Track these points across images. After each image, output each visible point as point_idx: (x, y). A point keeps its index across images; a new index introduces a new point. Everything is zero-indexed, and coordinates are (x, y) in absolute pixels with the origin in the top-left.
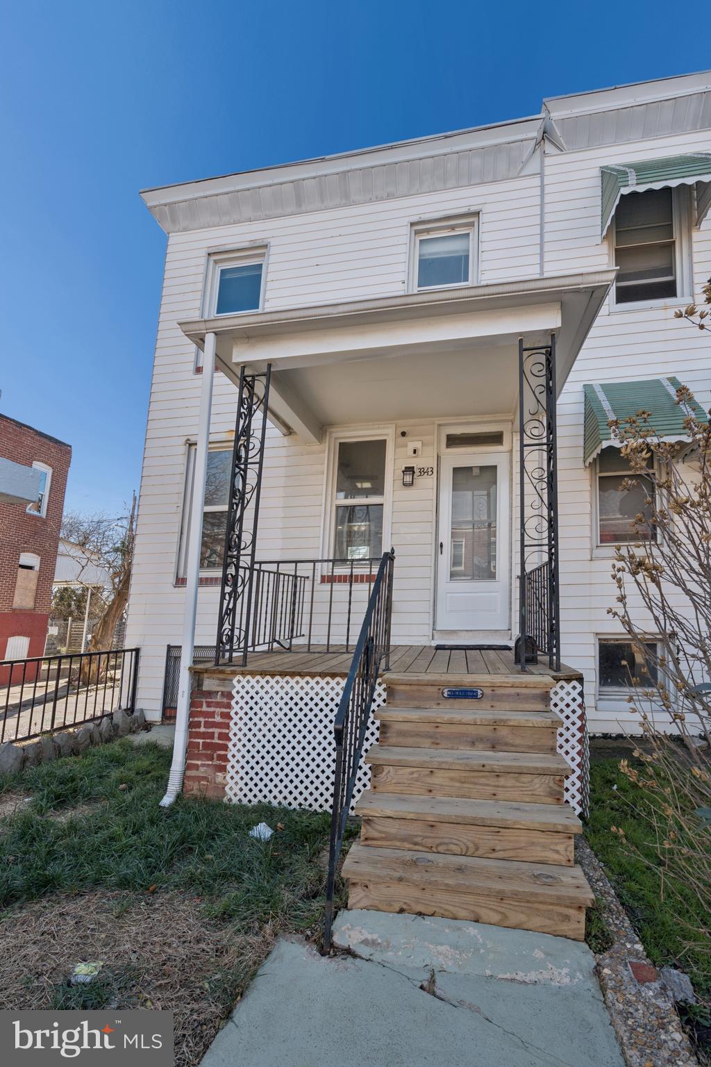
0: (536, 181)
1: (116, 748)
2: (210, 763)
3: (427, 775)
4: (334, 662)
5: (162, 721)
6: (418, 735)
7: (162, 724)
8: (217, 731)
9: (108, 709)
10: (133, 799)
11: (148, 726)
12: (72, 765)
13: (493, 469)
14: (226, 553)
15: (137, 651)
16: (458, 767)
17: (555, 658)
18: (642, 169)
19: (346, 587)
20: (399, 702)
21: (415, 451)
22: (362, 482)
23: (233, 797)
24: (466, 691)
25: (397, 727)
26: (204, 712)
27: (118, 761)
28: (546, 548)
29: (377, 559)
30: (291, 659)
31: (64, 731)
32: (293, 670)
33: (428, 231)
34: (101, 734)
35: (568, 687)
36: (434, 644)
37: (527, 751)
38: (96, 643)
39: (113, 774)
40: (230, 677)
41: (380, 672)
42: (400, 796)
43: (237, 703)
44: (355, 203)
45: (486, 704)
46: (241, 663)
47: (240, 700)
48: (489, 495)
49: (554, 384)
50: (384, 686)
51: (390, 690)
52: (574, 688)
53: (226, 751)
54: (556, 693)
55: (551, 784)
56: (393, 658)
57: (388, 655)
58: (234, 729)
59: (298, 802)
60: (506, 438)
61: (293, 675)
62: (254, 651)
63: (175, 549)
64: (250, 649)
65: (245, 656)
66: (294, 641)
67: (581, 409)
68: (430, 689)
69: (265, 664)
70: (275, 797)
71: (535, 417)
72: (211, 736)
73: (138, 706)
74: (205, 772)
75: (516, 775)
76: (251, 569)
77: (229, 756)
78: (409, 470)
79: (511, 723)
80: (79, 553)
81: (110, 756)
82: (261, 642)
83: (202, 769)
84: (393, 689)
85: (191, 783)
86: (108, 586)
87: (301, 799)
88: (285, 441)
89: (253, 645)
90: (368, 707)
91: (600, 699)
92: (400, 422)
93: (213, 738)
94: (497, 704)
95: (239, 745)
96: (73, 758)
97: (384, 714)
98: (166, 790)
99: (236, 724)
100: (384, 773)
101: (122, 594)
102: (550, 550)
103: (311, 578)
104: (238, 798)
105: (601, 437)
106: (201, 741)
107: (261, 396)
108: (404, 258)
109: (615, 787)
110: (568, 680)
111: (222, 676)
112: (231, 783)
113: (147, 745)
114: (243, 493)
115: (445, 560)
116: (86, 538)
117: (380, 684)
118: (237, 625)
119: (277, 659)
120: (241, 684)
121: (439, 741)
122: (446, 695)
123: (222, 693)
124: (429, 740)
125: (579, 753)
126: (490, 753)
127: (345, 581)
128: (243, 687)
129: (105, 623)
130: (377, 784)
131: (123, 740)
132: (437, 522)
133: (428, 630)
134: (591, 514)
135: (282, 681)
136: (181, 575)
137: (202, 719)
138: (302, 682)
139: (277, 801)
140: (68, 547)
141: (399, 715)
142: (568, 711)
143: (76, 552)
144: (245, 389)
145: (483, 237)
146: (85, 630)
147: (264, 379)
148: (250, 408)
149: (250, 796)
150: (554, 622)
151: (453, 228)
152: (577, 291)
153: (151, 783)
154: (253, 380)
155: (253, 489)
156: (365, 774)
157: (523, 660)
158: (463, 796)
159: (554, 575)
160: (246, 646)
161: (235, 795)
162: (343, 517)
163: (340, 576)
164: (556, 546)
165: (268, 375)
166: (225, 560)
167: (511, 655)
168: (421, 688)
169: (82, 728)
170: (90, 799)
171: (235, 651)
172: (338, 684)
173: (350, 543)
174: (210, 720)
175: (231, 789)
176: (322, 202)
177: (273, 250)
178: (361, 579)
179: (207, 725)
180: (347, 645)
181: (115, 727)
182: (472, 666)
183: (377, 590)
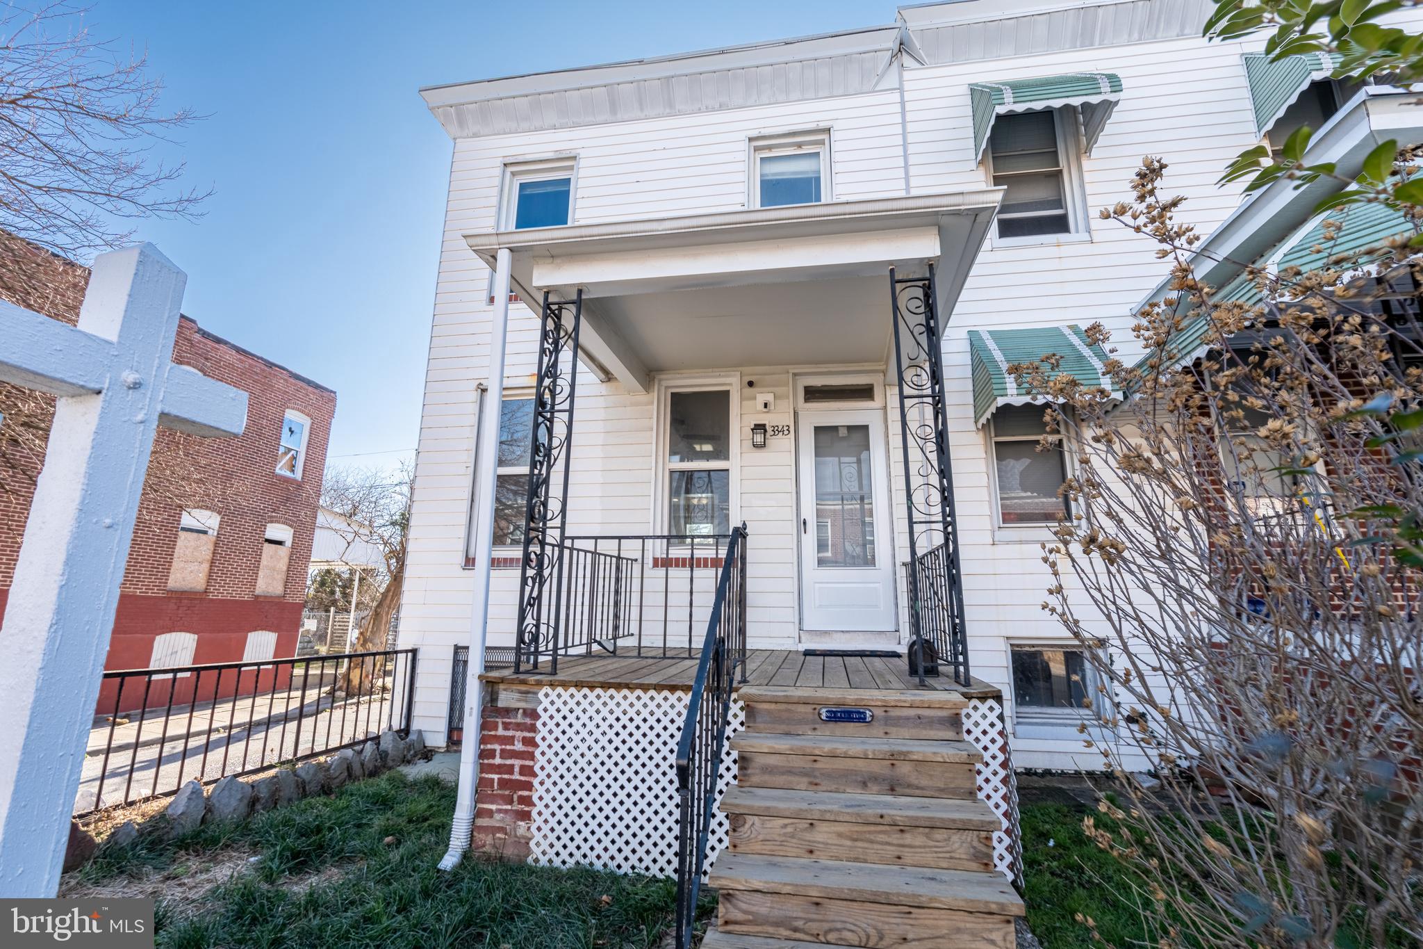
0: (896, 97)
1: (383, 784)
2: (509, 807)
3: (806, 829)
4: (673, 671)
5: (448, 746)
6: (790, 772)
7: (448, 751)
8: (517, 763)
9: (373, 729)
10: (402, 859)
11: (427, 754)
12: (320, 808)
13: (864, 429)
14: (528, 524)
15: (414, 652)
16: (847, 818)
17: (962, 669)
18: (1018, 88)
19: (685, 572)
20: (762, 726)
21: (766, 405)
22: (701, 444)
23: (540, 856)
24: (850, 713)
25: (760, 760)
26: (500, 737)
27: (383, 803)
28: (940, 527)
29: (725, 536)
30: (616, 665)
31: (313, 761)
32: (618, 680)
33: (770, 148)
34: (362, 765)
35: (983, 708)
36: (802, 647)
37: (937, 794)
38: (365, 641)
39: (376, 822)
40: (534, 689)
41: (735, 684)
42: (770, 858)
43: (544, 724)
44: (681, 113)
45: (877, 730)
46: (549, 670)
47: (548, 721)
48: (859, 462)
49: (936, 323)
50: (741, 703)
51: (749, 709)
52: (991, 709)
53: (531, 790)
54: (968, 716)
55: (975, 843)
56: (751, 666)
57: (743, 662)
58: (542, 761)
59: (630, 863)
60: (878, 392)
61: (619, 687)
62: (566, 655)
63: (464, 519)
64: (562, 652)
65: (555, 661)
66: (620, 643)
67: (967, 359)
68: (801, 708)
69: (581, 672)
70: (598, 857)
71: (914, 363)
72: (510, 769)
73: (415, 726)
74: (502, 820)
75: (927, 830)
76: (561, 546)
77: (535, 799)
78: (760, 428)
79: (915, 757)
80: (344, 526)
81: (374, 795)
82: (577, 642)
83: (498, 816)
84: (753, 708)
85: (482, 836)
86: (383, 569)
87: (634, 860)
88: (604, 388)
89: (566, 647)
90: (721, 732)
91: (1018, 723)
92: (746, 370)
93: (512, 773)
94: (892, 730)
95: (548, 783)
96: (323, 799)
97: (743, 743)
98: (447, 846)
99: (543, 754)
100: (747, 826)
101: (397, 578)
102: (945, 528)
103: (640, 561)
104: (547, 858)
105: (996, 393)
106: (496, 777)
107: (570, 330)
108: (743, 177)
109: (1051, 843)
110: (983, 698)
111: (523, 688)
112: (538, 836)
113: (426, 781)
114: (549, 449)
115: (810, 540)
116: (355, 508)
117: (735, 701)
118: (544, 619)
119: (596, 665)
120: (549, 699)
121: (817, 781)
122: (824, 717)
123: (525, 710)
124: (805, 780)
125: (1004, 798)
126: (889, 798)
127: (684, 565)
128: (552, 703)
129: (377, 615)
130: (738, 842)
131: (393, 773)
132: (798, 493)
133: (793, 630)
134: (988, 487)
135: (605, 695)
136: (471, 556)
137: (497, 747)
138: (632, 697)
139: (602, 862)
140: (330, 518)
141: (763, 744)
142: (985, 741)
143: (340, 524)
144: (549, 320)
145: (836, 157)
146: (351, 625)
147: (573, 308)
148: (556, 343)
149: (564, 854)
150: (957, 621)
151: (799, 145)
152: (957, 213)
153: (428, 836)
154: (560, 309)
155: (561, 445)
156: (720, 824)
157: (921, 670)
158: (856, 860)
159: (953, 561)
160: (556, 648)
161: (544, 853)
162: (679, 487)
163: (677, 559)
164: (953, 523)
165: (579, 303)
166: (527, 534)
167: (904, 664)
168: (790, 707)
169: (337, 756)
170: (342, 858)
171: (541, 653)
172: (679, 700)
173: (688, 520)
174: (508, 747)
175: (538, 844)
176: (642, 110)
177: (582, 163)
178: (704, 563)
179: (504, 754)
180: (690, 649)
181: (383, 755)
182: (855, 679)
183: (726, 577)
